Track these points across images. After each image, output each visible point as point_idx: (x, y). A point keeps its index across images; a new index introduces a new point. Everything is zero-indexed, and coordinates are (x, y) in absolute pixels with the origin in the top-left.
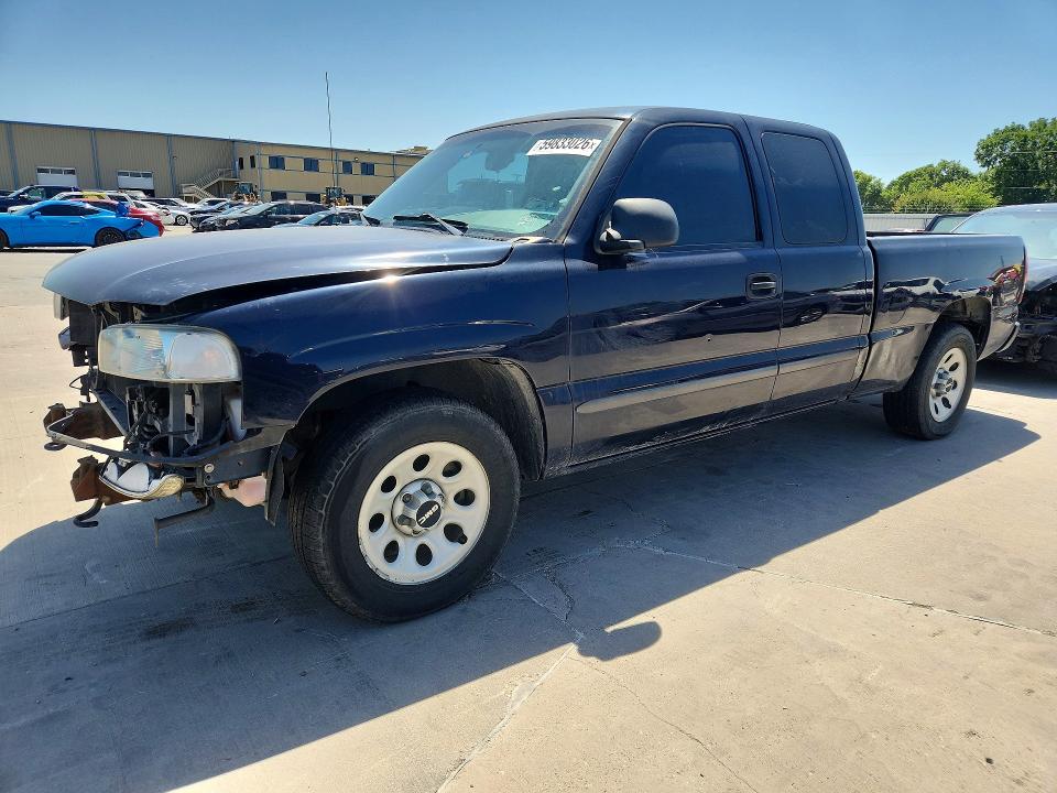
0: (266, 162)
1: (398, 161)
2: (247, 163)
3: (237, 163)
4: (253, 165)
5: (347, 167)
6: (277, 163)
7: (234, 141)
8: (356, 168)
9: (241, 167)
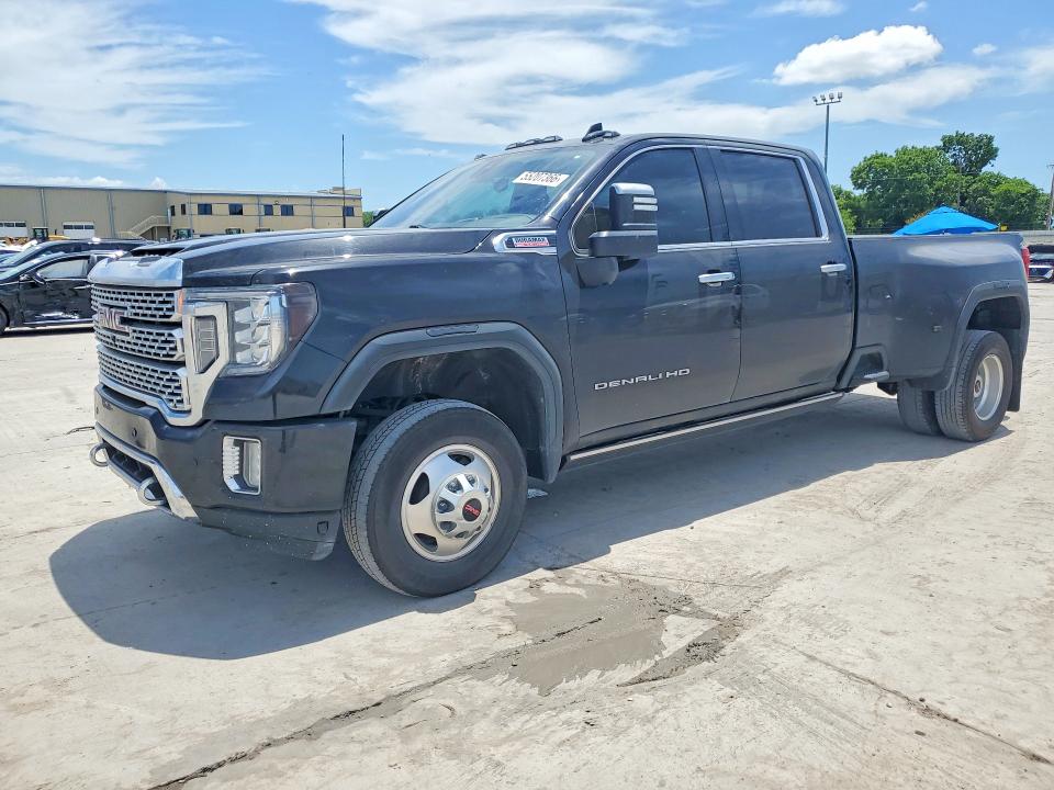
0: (195, 209)
1: (316, 202)
2: (178, 210)
3: (169, 211)
4: (184, 212)
5: (269, 210)
6: (205, 209)
7: (166, 192)
8: (277, 210)
9: (173, 214)
